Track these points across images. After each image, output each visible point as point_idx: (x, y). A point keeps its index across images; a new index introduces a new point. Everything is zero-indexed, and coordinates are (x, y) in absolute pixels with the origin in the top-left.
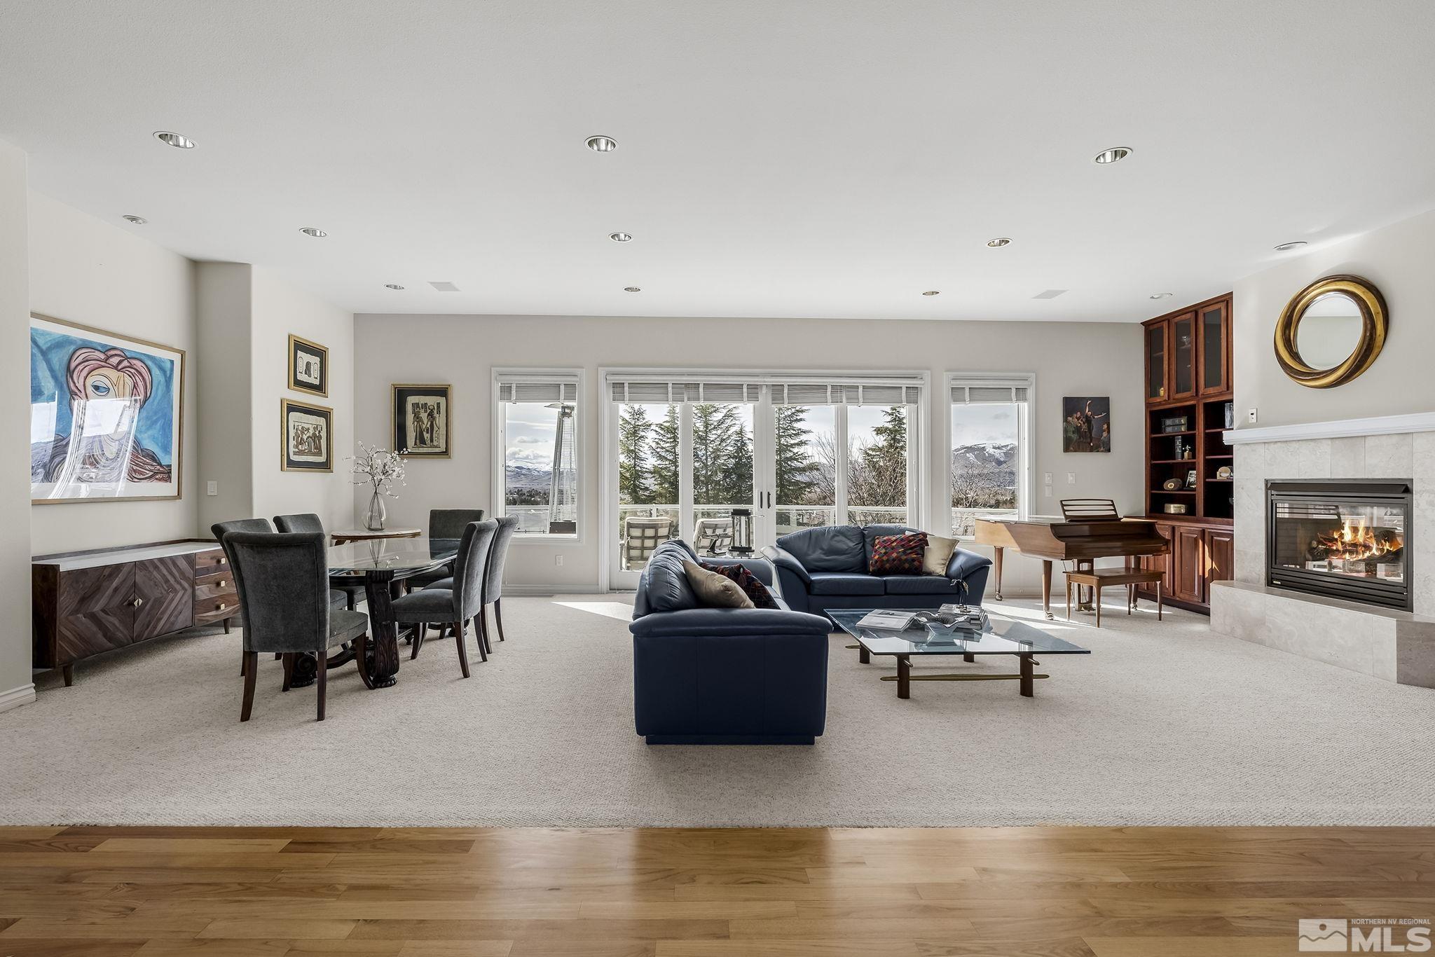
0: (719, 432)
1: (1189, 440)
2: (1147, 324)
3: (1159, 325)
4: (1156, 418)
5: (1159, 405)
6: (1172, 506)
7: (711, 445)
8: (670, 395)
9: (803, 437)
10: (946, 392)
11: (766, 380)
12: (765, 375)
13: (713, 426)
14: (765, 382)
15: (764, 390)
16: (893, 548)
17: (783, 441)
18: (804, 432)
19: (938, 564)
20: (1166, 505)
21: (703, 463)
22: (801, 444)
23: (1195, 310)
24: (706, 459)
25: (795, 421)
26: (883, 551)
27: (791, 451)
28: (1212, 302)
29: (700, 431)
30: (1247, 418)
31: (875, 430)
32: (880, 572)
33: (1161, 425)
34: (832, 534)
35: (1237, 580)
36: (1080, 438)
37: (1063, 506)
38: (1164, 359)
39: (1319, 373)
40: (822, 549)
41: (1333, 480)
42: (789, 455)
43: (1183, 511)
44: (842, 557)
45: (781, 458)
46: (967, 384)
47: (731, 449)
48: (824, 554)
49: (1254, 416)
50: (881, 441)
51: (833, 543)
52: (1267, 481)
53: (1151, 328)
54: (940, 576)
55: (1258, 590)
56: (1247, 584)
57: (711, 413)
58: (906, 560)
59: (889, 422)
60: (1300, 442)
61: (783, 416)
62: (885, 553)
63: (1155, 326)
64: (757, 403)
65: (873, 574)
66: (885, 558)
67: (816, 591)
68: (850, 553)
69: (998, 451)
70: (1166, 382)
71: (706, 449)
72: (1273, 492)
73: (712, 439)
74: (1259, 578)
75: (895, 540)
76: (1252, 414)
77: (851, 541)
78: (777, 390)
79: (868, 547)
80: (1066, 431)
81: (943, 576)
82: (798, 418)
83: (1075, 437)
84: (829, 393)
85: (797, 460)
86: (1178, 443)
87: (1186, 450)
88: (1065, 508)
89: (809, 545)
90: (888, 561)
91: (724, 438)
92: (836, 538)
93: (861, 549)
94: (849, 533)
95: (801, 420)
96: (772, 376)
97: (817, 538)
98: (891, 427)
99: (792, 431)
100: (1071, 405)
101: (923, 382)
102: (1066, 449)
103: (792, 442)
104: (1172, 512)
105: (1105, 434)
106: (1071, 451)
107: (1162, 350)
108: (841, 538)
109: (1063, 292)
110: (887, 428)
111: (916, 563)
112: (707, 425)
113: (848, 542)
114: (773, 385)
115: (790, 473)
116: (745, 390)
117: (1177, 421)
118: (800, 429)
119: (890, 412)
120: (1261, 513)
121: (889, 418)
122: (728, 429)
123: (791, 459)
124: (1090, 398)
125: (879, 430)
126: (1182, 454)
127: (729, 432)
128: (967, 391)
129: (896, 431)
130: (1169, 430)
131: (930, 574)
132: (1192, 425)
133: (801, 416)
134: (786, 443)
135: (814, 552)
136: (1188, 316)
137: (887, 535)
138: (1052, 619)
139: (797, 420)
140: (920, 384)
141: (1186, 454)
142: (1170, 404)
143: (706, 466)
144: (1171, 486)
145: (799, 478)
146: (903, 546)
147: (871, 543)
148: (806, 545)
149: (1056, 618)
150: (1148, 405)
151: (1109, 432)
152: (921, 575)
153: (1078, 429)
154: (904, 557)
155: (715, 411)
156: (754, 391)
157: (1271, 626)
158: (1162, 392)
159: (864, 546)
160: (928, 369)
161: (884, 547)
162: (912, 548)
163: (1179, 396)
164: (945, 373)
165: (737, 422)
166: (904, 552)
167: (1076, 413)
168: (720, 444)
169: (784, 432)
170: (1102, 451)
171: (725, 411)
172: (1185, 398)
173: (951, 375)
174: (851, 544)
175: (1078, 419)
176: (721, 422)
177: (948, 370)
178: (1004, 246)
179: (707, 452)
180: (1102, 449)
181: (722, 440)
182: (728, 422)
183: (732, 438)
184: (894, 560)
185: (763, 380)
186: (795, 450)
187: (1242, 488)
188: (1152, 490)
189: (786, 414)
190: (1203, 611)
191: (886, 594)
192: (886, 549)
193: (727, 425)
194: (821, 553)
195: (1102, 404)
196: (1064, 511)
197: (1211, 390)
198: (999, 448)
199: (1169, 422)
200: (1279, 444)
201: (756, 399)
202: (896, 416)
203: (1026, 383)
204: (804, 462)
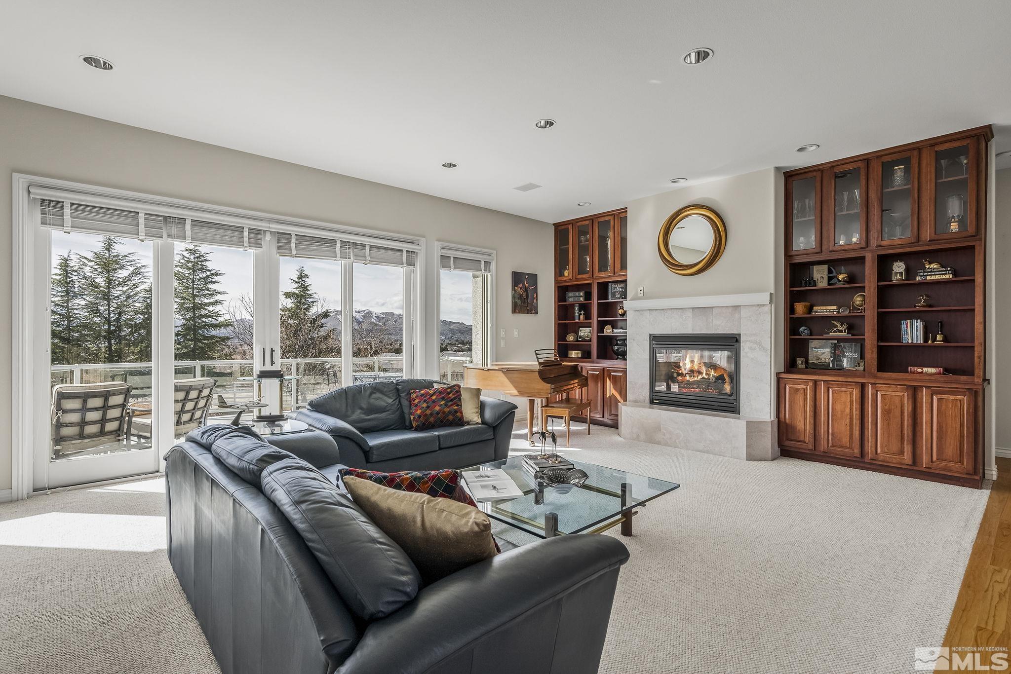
0: (125, 288)
1: (585, 308)
2: (557, 226)
3: (565, 227)
4: (562, 291)
5: (564, 282)
6: (573, 352)
7: (114, 301)
8: (142, 228)
9: (218, 297)
10: (437, 260)
11: (271, 226)
12: (270, 221)
13: (117, 283)
14: (270, 228)
15: (268, 237)
16: (434, 402)
17: (197, 300)
18: (220, 293)
19: (473, 413)
20: (570, 352)
21: (105, 318)
22: (216, 303)
23: (592, 219)
24: (109, 314)
25: (210, 282)
26: (425, 405)
27: (204, 309)
28: (605, 215)
29: (101, 287)
30: (637, 293)
31: (284, 294)
32: (424, 427)
33: (565, 296)
34: (368, 392)
35: (629, 401)
36: (522, 303)
37: (537, 354)
38: (570, 250)
39: (687, 266)
40: (361, 408)
41: (693, 334)
42: (203, 312)
43: (580, 356)
44: (383, 415)
45: (194, 315)
46: (452, 254)
47: (139, 305)
48: (364, 414)
49: (642, 292)
50: (289, 303)
51: (372, 401)
52: (650, 335)
53: (560, 228)
54: (477, 423)
55: (644, 407)
56: (637, 403)
57: (116, 269)
58: (450, 412)
59: (296, 288)
60: (673, 310)
61: (198, 277)
62: (428, 407)
63: (563, 227)
64: (259, 250)
65: (418, 429)
66: (428, 412)
67: (375, 458)
68: (388, 411)
69: (358, 314)
70: (570, 266)
71: (109, 305)
72: (654, 342)
73: (116, 295)
74: (645, 400)
75: (434, 393)
76: (641, 291)
77: (389, 397)
78: (283, 240)
79: (405, 403)
80: (514, 297)
81: (480, 424)
82: (213, 280)
83: (519, 302)
84: (338, 248)
85: (212, 317)
86: (577, 309)
87: (581, 314)
88: (538, 356)
89: (347, 406)
90: (431, 414)
91: (131, 294)
92: (374, 396)
93: (398, 405)
94: (385, 390)
95: (216, 282)
96: (278, 223)
97: (354, 396)
98: (297, 292)
99: (207, 292)
100: (517, 278)
101: (420, 248)
102: (514, 311)
103: (206, 301)
104: (573, 357)
105: (535, 301)
106: (517, 313)
107: (568, 244)
108: (378, 395)
109: (539, 186)
110: (294, 293)
111: (458, 414)
112: (109, 281)
113: (386, 398)
114: (279, 233)
115: (204, 328)
116: (246, 234)
117: (577, 294)
118: (215, 290)
119: (297, 280)
120: (646, 356)
121: (296, 285)
122: (135, 286)
123: (205, 316)
124: (528, 274)
125: (288, 294)
126: (579, 316)
127: (138, 289)
128: (452, 259)
129: (302, 295)
130: (571, 300)
131: (468, 423)
132: (588, 296)
133: (216, 278)
134: (200, 302)
135: (353, 413)
136: (587, 222)
137: (424, 389)
138: (534, 446)
139: (212, 282)
140: (418, 250)
141: (582, 317)
142: (574, 282)
143: (108, 321)
144: (572, 338)
145: (214, 332)
146: (443, 398)
147: (406, 398)
148: (344, 406)
149: (536, 444)
150: (557, 282)
151: (537, 300)
152: (463, 425)
153: (521, 296)
154: (447, 410)
155: (120, 268)
156: (256, 236)
157: (665, 432)
158: (566, 273)
159: (400, 402)
160: (424, 237)
161: (425, 401)
162: (451, 400)
163: (580, 276)
164: (436, 242)
165: (146, 280)
166: (446, 405)
167: (520, 284)
168: (126, 301)
169: (199, 292)
170: (534, 314)
171: (132, 269)
172: (585, 279)
173: (441, 244)
174: (390, 401)
175: (521, 288)
176: (127, 280)
177: (438, 240)
178: (549, 129)
179: (109, 307)
180: (533, 312)
181: (129, 297)
182: (136, 279)
183: (141, 295)
184: (438, 413)
185: (268, 225)
186: (211, 308)
187: (634, 340)
188: (558, 341)
189: (201, 276)
190: (614, 426)
191: (440, 449)
192: (427, 403)
193: (134, 282)
194: (360, 413)
195: (533, 278)
196: (538, 359)
197: (603, 274)
198: (359, 312)
199: (571, 294)
200: (658, 311)
201: (260, 245)
202: (302, 284)
203: (490, 258)
204: (219, 318)
